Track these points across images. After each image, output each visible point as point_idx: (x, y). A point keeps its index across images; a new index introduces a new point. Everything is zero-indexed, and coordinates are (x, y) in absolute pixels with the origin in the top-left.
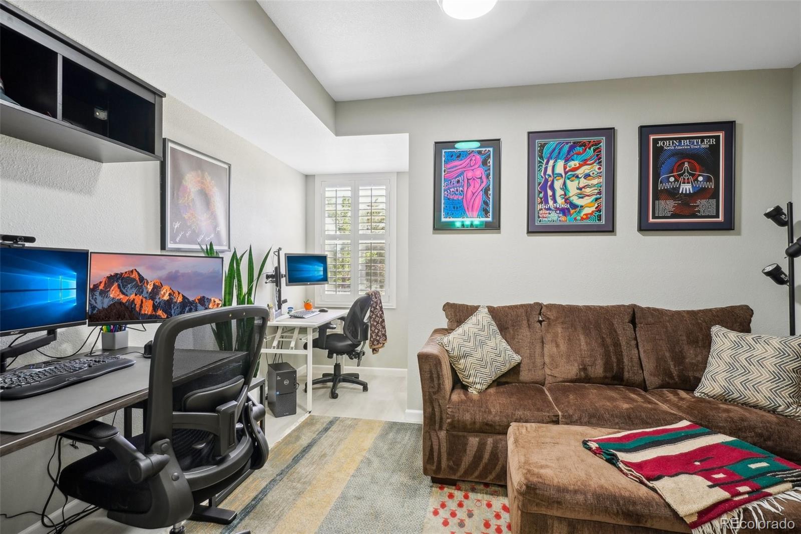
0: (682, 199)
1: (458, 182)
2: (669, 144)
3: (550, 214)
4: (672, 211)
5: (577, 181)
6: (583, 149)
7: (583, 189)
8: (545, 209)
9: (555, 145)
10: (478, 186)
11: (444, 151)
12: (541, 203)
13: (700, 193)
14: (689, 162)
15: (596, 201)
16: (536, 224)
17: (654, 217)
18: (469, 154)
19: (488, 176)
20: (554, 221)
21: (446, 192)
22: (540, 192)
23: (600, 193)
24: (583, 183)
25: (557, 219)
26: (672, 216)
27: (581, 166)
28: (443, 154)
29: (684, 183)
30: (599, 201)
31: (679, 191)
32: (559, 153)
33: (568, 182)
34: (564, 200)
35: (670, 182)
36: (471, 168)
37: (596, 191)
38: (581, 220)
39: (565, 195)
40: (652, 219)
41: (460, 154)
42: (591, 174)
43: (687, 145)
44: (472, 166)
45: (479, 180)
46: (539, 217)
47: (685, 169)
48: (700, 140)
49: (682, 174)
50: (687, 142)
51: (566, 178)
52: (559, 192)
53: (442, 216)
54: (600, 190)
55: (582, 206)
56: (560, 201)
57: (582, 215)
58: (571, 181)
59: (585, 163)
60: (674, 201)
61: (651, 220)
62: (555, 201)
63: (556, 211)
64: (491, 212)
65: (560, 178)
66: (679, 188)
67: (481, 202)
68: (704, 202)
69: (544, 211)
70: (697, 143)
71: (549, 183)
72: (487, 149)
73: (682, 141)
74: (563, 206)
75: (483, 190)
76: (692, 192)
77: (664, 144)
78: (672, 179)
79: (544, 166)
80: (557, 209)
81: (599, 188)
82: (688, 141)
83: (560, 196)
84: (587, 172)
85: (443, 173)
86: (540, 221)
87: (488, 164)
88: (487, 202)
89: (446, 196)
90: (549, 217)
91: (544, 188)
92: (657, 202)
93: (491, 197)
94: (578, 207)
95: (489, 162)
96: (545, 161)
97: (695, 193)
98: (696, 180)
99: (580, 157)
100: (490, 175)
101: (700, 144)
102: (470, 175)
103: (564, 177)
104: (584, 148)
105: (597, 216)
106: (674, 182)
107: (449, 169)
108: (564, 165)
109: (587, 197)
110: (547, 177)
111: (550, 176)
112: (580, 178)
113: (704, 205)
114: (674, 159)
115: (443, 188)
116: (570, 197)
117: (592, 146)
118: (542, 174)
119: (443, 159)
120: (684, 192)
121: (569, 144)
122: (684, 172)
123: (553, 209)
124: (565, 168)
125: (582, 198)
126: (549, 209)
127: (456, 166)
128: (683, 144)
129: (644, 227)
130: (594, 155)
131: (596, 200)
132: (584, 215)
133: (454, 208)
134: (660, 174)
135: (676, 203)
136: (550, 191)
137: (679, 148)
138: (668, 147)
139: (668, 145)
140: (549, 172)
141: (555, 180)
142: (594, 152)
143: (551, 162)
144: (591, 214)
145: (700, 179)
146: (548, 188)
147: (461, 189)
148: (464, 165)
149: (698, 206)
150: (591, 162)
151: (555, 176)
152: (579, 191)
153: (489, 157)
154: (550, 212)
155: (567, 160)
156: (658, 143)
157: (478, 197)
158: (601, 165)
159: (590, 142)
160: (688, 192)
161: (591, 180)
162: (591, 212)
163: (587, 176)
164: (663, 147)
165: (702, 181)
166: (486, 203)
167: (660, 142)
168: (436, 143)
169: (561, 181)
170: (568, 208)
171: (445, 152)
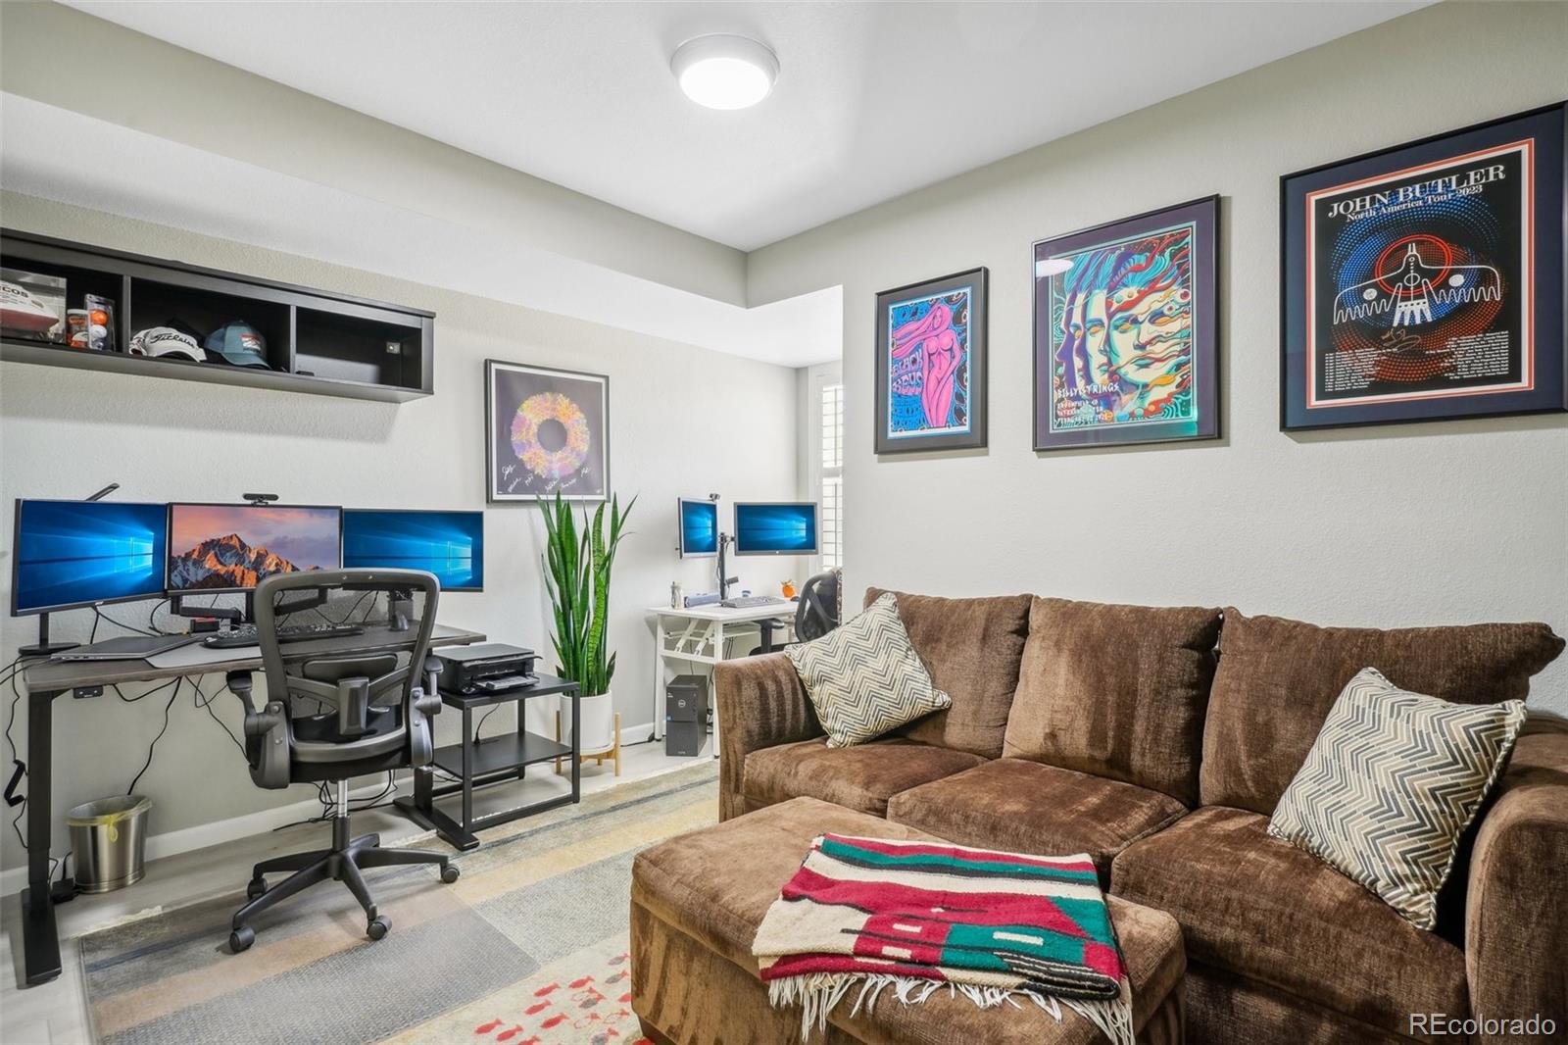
0: (1401, 342)
1: (914, 361)
2: (1363, 206)
3: (1078, 408)
4: (1371, 376)
5: (1135, 331)
6: (1147, 257)
7: (1148, 348)
8: (1069, 398)
9: (1088, 259)
10: (946, 365)
11: (891, 307)
12: (1061, 386)
13: (1457, 318)
14: (1418, 243)
15: (1176, 370)
16: (1051, 431)
17: (1322, 394)
18: (932, 306)
19: (962, 346)
20: (1086, 423)
21: (895, 384)
22: (1059, 365)
23: (1186, 351)
24: (1148, 331)
25: (1094, 418)
26: (1375, 388)
27: (1142, 295)
28: (891, 312)
29: (1405, 299)
30: (1184, 370)
31: (1392, 321)
32: (1096, 276)
33: (1115, 334)
34: (1106, 376)
35: (1366, 301)
36: (935, 333)
37: (1178, 348)
38: (1144, 416)
39: (1110, 363)
40: (1317, 399)
41: (917, 309)
42: (1166, 312)
43: (1415, 199)
44: (935, 329)
45: (949, 352)
46: (1057, 417)
47: (1408, 263)
48: (1454, 178)
49: (1400, 278)
50: (1413, 191)
51: (1111, 328)
52: (1097, 359)
53: (890, 429)
54: (1186, 344)
55: (1146, 386)
56: (1100, 378)
57: (1146, 405)
58: (1122, 332)
59: (1152, 287)
60: (1378, 349)
61: (1314, 402)
62: (1089, 380)
63: (1090, 401)
64: (968, 415)
65: (1098, 328)
66: (1392, 312)
67: (952, 397)
68: (1468, 341)
69: (1067, 403)
70: (1447, 186)
71: (1077, 343)
72: (962, 291)
73: (1401, 190)
74: (1105, 388)
75: (956, 373)
76: (1429, 319)
77: (1347, 207)
78: (1371, 294)
79: (1066, 309)
80: (1092, 395)
81: (1184, 340)
82: (1417, 186)
83: (1100, 367)
84: (1156, 306)
85: (890, 349)
86: (1059, 425)
87: (964, 321)
88: (961, 395)
89: (895, 390)
90: (1077, 415)
91: (1066, 355)
92: (1329, 357)
93: (968, 384)
94: (1137, 387)
95: (965, 318)
96: (1068, 297)
97: (1437, 323)
98: (1445, 285)
99: (1139, 276)
100: (966, 342)
101: (1454, 187)
102: (933, 345)
103: (1106, 325)
104: (1148, 254)
105: (1181, 404)
106: (1378, 299)
107: (900, 339)
108: (1107, 298)
109: (1156, 364)
110: (1072, 330)
111: (1077, 327)
112: (1141, 323)
113: (1467, 350)
114: (1374, 242)
115: (890, 376)
116: (1119, 368)
117: (1168, 246)
118: (1062, 326)
119: (891, 322)
120: (1406, 323)
121: (1118, 252)
122: (1407, 270)
123: (1084, 396)
124: (1108, 305)
125: (1146, 366)
126: (1077, 398)
127: (910, 333)
128: (1401, 199)
129: (1295, 421)
130: (1171, 268)
131: (1179, 367)
132: (1149, 405)
133: (908, 411)
134: (1336, 285)
135: (1383, 354)
136: (1078, 359)
137: (1392, 209)
138: (1359, 213)
139: (1358, 209)
140: (1077, 319)
141: (1088, 334)
142: (1172, 259)
143: (1081, 298)
144: (1167, 400)
145: (1457, 280)
146: (1074, 353)
147: (919, 374)
148: (922, 330)
149: (1450, 354)
150: (1166, 283)
151: (1088, 325)
152: (1139, 352)
153: (964, 306)
154: (1080, 404)
155: (1112, 289)
156: (1332, 210)
157: (947, 386)
158: (1188, 287)
159: (1162, 239)
160: (1418, 321)
161: (1165, 323)
162: (1166, 396)
163: (1156, 317)
164: (1345, 217)
165: (1462, 286)
166: (960, 398)
167: (1336, 205)
168: (879, 294)
169: (1101, 335)
170: (1117, 392)
171: (894, 309)
